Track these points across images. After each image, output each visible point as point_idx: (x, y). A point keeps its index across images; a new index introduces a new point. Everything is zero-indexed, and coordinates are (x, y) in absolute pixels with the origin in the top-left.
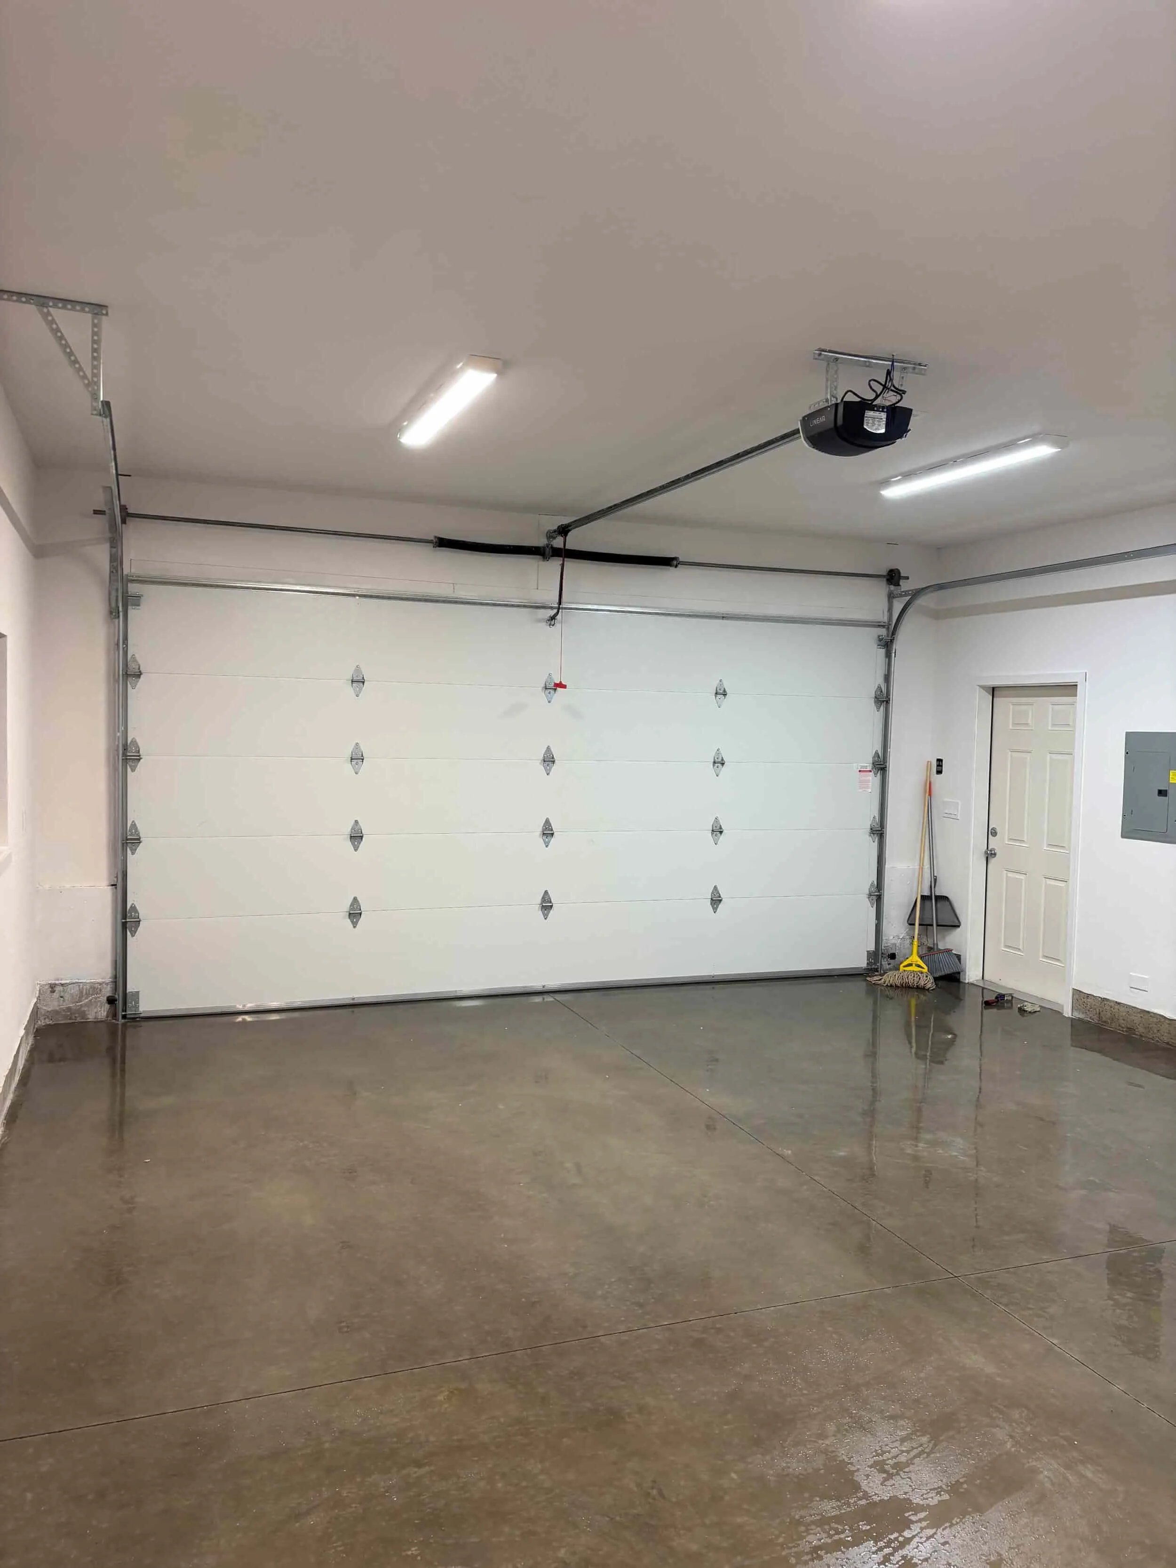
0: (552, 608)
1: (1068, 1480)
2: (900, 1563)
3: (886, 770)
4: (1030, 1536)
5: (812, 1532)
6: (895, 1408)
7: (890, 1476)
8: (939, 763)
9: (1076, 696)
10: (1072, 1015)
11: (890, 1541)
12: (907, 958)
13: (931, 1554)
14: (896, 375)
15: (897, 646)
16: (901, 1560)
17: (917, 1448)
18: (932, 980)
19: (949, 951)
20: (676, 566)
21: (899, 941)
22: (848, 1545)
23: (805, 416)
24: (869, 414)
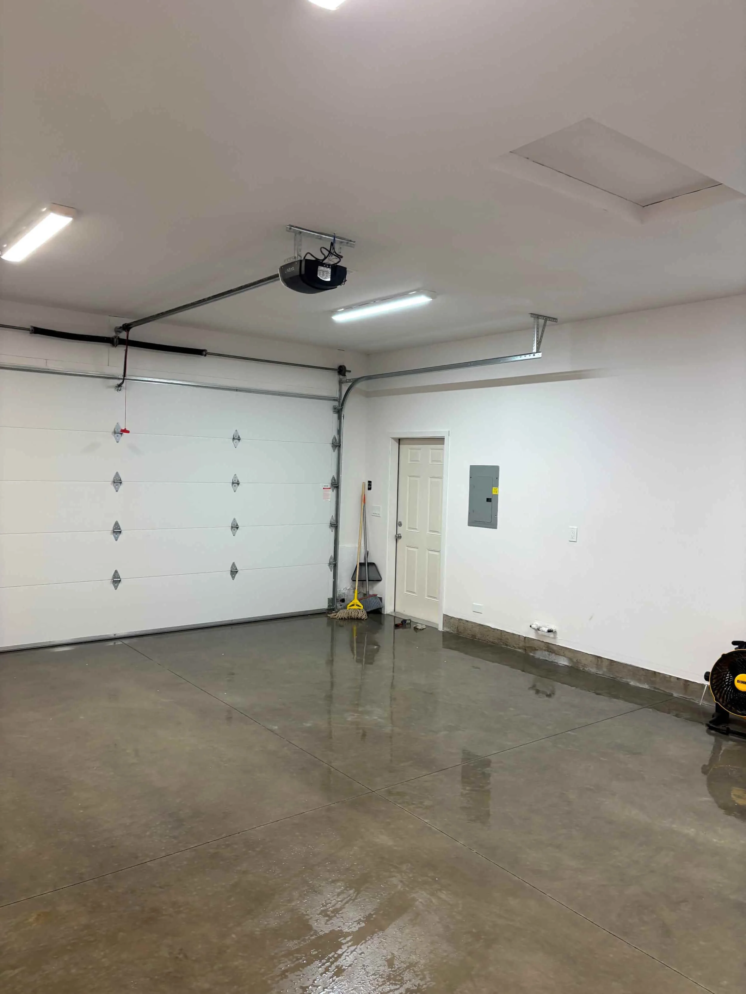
0: (121, 379)
1: (432, 902)
2: (335, 971)
3: (339, 488)
4: (410, 939)
5: (282, 962)
6: (334, 876)
7: (330, 918)
8: (370, 484)
9: (443, 444)
10: (443, 630)
11: (330, 958)
12: (351, 601)
13: (353, 962)
14: (337, 246)
15: (346, 412)
16: (336, 969)
17: (347, 898)
18: (365, 614)
19: (375, 596)
20: (205, 356)
21: (347, 591)
22: (304, 966)
23: (283, 266)
24: (321, 268)
